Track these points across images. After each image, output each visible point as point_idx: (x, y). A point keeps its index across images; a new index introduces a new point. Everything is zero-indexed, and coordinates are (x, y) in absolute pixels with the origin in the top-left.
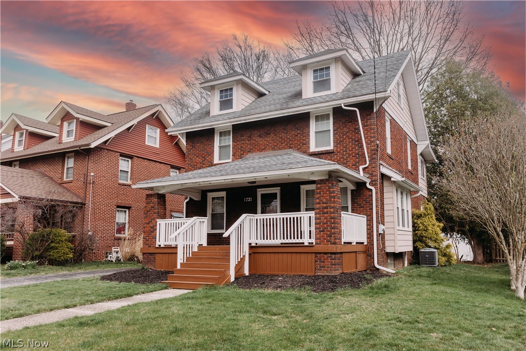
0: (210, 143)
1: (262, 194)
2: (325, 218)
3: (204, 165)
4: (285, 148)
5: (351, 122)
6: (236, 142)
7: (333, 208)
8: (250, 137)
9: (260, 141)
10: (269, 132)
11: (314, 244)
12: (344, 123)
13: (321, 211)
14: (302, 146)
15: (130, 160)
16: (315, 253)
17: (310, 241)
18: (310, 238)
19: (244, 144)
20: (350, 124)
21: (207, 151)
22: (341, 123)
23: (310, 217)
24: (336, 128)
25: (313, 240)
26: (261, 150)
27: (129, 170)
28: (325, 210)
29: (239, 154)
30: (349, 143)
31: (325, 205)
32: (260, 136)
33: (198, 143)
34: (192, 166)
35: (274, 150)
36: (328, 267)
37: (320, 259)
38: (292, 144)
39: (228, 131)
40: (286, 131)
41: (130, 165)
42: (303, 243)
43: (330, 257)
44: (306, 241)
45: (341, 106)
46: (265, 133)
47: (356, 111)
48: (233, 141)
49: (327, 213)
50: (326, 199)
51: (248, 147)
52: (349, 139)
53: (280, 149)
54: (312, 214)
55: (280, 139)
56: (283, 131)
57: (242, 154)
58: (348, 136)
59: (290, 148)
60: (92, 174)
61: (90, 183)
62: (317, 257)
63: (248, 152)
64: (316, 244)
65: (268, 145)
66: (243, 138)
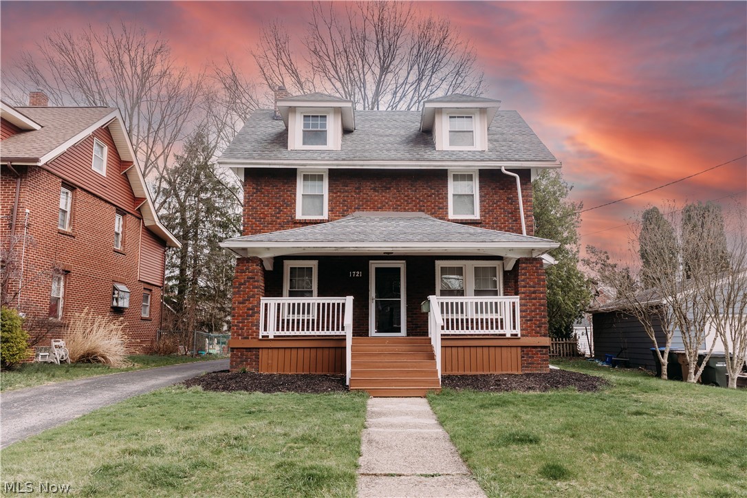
0: (290, 189)
1: (376, 268)
2: (534, 305)
3: (278, 218)
4: (413, 211)
5: (503, 189)
6: (336, 193)
7: (542, 293)
8: (359, 188)
9: (375, 196)
10: (388, 186)
11: (519, 336)
12: (494, 189)
13: (528, 296)
14: (439, 211)
15: (69, 192)
16: (521, 347)
17: (514, 332)
18: (514, 328)
19: (348, 196)
20: (501, 191)
21: (284, 199)
22: (490, 189)
23: (514, 303)
24: (483, 194)
25: (518, 331)
26: (376, 209)
27: (68, 210)
28: (533, 295)
29: (340, 209)
30: (501, 214)
31: (532, 289)
32: (375, 190)
33: (268, 186)
34: (255, 219)
35: (397, 211)
36: (538, 364)
37: (528, 354)
38: (424, 206)
39: (318, 175)
40: (414, 188)
41: (70, 201)
42: (505, 335)
43: (540, 351)
44: (508, 331)
45: (500, 170)
46: (383, 187)
47: (515, 178)
48: (330, 191)
49: (535, 299)
50: (534, 282)
51: (355, 201)
52: (501, 209)
53: (405, 210)
54: (516, 299)
55: (406, 198)
56: (410, 187)
57: (345, 211)
58: (499, 206)
59: (420, 210)
60: (28, 211)
61: (23, 227)
62: (523, 351)
63: (355, 208)
64: (522, 335)
65: (387, 203)
66: (346, 188)
